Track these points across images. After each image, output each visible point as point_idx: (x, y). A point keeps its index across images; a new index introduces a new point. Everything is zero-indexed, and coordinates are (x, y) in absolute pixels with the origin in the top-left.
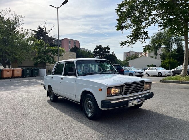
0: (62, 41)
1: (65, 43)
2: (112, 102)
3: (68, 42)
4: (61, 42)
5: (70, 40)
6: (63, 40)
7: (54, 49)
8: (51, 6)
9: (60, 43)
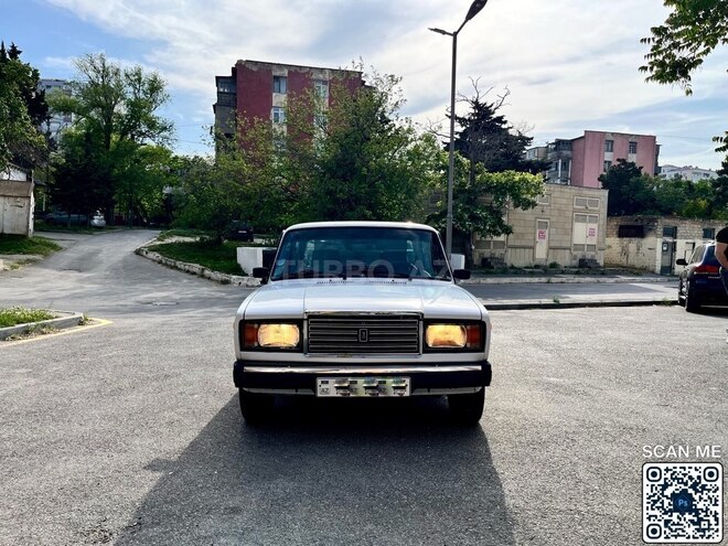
0: (575, 146)
1: (588, 152)
2: (247, 369)
3: (604, 146)
4: (571, 150)
5: (611, 138)
6: (582, 141)
7: (503, 180)
8: (436, 30)
9: (569, 152)
